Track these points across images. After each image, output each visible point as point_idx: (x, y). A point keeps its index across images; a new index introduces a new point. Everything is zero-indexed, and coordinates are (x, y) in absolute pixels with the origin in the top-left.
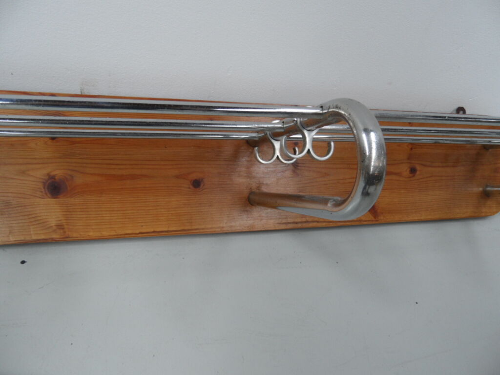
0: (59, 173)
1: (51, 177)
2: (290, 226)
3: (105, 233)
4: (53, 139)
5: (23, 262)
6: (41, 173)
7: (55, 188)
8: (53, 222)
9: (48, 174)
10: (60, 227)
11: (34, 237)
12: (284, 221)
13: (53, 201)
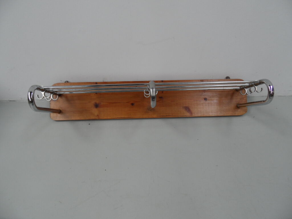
0: (97, 102)
1: (96, 103)
2: (161, 117)
3: (109, 118)
4: (96, 93)
5: (89, 124)
6: (93, 102)
7: (97, 106)
8: (96, 114)
9: (95, 102)
10: (98, 115)
11: (92, 118)
12: (159, 115)
13: (96, 109)
